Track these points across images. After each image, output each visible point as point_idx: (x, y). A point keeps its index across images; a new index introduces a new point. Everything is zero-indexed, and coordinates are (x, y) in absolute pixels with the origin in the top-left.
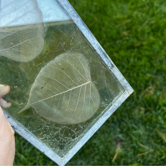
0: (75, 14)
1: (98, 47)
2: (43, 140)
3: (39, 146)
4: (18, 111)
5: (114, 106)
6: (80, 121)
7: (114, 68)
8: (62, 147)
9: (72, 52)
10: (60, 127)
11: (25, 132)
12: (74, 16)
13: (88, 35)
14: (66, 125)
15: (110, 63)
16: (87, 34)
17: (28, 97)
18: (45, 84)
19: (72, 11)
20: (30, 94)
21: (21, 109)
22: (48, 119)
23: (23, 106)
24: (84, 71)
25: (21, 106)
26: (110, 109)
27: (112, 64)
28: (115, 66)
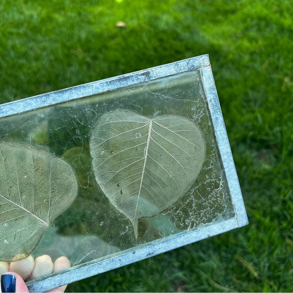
0: (43, 98)
1: (105, 85)
2: (192, 227)
3: (196, 237)
4: (134, 237)
5: (210, 101)
6: (201, 165)
7: (151, 74)
8: (220, 209)
9: (94, 128)
10: (189, 196)
11: (165, 244)
12: (44, 101)
13: (81, 93)
14: (193, 187)
15: (140, 77)
16: (79, 93)
17: (122, 216)
18: (118, 186)
19: (37, 101)
20: (121, 211)
21: (133, 233)
22: (167, 206)
23: (131, 228)
24: (130, 123)
25: (129, 230)
26: (211, 111)
27: (143, 74)
28: (149, 70)
